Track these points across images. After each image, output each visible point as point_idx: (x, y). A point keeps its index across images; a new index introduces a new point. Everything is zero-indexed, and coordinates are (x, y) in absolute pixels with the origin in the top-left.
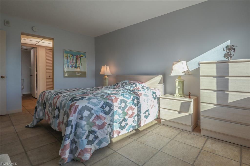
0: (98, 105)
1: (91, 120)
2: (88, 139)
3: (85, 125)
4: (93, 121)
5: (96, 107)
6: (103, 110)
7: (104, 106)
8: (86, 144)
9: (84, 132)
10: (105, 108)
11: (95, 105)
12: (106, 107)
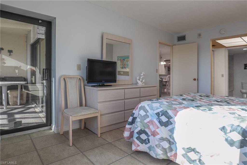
0: (155, 110)
1: (146, 121)
2: (139, 135)
3: (138, 122)
4: (147, 123)
5: (152, 111)
6: (158, 117)
7: (161, 114)
8: (136, 137)
9: (136, 126)
10: (160, 117)
11: (152, 109)
12: (162, 115)
